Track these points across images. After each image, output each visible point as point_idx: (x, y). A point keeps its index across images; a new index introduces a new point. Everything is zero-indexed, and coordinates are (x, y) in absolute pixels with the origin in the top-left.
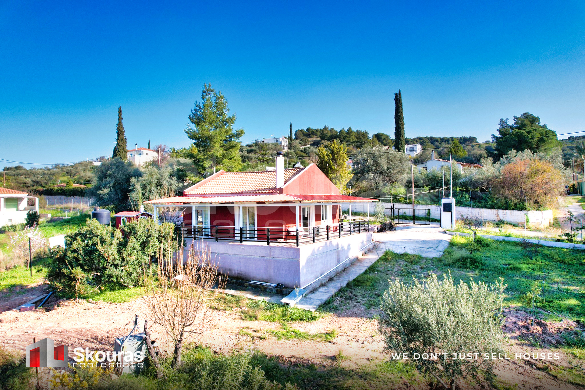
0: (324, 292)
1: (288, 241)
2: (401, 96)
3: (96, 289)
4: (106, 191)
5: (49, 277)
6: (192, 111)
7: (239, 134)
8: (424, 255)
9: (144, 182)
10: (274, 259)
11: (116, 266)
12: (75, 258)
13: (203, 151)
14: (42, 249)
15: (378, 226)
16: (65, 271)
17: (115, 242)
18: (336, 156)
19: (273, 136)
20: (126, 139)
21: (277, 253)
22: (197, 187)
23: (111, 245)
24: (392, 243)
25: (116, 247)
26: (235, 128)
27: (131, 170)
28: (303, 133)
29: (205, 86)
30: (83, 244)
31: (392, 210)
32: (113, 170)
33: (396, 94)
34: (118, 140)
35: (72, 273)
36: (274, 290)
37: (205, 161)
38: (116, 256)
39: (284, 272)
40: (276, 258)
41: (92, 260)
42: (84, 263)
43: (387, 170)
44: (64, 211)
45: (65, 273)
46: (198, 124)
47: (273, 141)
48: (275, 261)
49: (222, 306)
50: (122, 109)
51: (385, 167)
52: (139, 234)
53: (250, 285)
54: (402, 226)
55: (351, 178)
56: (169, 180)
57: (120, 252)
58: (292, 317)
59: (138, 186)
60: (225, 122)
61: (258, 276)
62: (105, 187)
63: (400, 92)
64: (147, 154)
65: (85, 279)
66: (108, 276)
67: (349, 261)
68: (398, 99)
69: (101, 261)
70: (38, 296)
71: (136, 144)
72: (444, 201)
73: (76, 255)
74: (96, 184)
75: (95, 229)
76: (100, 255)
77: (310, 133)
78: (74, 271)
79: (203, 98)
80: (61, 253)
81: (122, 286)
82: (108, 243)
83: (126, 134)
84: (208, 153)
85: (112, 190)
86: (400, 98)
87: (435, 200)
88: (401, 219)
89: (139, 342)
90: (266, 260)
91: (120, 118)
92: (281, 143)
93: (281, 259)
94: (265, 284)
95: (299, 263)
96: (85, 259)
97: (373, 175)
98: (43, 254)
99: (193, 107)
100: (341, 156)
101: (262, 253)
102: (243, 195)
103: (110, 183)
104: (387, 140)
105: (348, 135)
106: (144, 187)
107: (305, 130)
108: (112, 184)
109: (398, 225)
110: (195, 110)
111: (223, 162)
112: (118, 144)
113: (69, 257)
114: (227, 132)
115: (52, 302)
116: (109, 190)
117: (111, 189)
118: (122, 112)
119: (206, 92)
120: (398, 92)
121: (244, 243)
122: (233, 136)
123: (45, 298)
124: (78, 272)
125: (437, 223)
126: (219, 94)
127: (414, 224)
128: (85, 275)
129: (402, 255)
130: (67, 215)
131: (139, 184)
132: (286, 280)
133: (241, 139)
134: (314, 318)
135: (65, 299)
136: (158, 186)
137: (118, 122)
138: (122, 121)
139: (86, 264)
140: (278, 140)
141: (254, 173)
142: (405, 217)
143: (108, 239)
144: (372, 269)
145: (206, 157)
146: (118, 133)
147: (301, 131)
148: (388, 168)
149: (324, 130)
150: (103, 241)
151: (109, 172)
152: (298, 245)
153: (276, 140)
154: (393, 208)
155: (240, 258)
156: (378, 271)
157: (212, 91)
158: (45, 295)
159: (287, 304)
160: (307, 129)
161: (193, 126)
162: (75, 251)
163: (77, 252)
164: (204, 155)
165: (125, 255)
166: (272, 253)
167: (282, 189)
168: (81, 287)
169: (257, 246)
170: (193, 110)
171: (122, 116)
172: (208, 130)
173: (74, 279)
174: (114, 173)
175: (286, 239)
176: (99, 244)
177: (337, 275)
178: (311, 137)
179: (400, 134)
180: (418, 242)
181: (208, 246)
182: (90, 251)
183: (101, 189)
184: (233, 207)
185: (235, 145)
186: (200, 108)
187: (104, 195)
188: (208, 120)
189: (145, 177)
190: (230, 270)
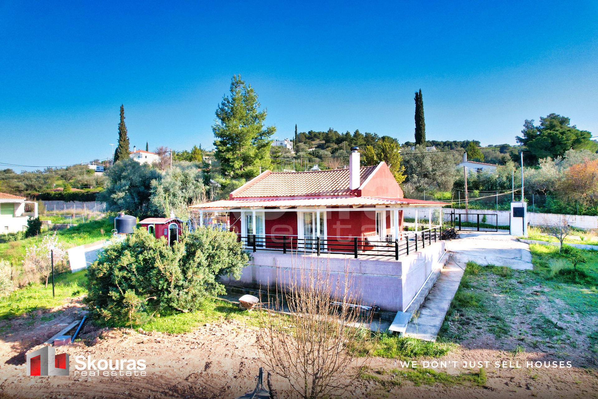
0: (428, 316)
2: (421, 95)
4: (122, 194)
6: (219, 105)
7: (270, 132)
10: (365, 275)
11: (179, 288)
12: (124, 277)
13: (232, 150)
16: (113, 294)
17: (177, 257)
18: (388, 155)
20: (128, 139)
22: (246, 189)
23: (172, 261)
24: (467, 253)
26: (265, 125)
30: (136, 261)
32: (129, 171)
33: (417, 94)
34: (120, 140)
35: (124, 298)
37: (236, 162)
38: (180, 275)
39: (379, 292)
40: (368, 275)
41: (147, 280)
42: (137, 284)
43: (432, 171)
44: (66, 218)
45: (114, 298)
46: (228, 119)
47: (278, 144)
48: (367, 278)
50: (124, 108)
51: (430, 169)
54: (465, 233)
56: (195, 182)
59: (161, 190)
62: (120, 191)
63: (420, 91)
64: (146, 157)
65: (139, 305)
66: (167, 301)
67: (435, 276)
68: (418, 99)
69: (161, 282)
70: (69, 323)
71: (135, 147)
72: (514, 205)
73: (125, 273)
74: (109, 187)
76: (159, 273)
77: (312, 136)
78: (126, 295)
80: (106, 272)
81: (176, 311)
82: (169, 258)
83: (129, 135)
84: (238, 152)
85: (128, 194)
86: (421, 98)
88: (463, 226)
91: (122, 117)
92: (286, 145)
93: (375, 275)
94: (353, 306)
95: (400, 281)
96: (138, 279)
99: (221, 101)
103: (125, 185)
106: (167, 190)
107: (307, 133)
108: (127, 187)
109: (460, 233)
110: (223, 104)
111: (255, 162)
113: (118, 276)
114: (258, 129)
116: (124, 193)
117: (126, 193)
118: (125, 111)
119: (234, 85)
120: (418, 92)
121: (322, 255)
122: (263, 134)
123: (78, 325)
124: (130, 295)
125: (506, 230)
126: (249, 87)
127: (478, 230)
128: (140, 300)
129: (487, 267)
131: (162, 186)
133: (273, 137)
136: (182, 189)
137: (119, 122)
138: (124, 120)
139: (140, 286)
140: (283, 142)
143: (168, 254)
144: (464, 285)
145: (235, 156)
146: (120, 134)
147: (304, 133)
149: (329, 133)
150: (162, 256)
151: (124, 174)
152: (397, 259)
153: (280, 142)
154: (454, 213)
156: (473, 287)
157: (243, 83)
158: (77, 322)
162: (123, 269)
163: (128, 271)
164: (233, 155)
165: (190, 274)
166: (362, 268)
167: (360, 191)
170: (220, 104)
171: (125, 115)
172: (237, 126)
173: (125, 305)
174: (129, 175)
176: (158, 260)
177: (429, 293)
178: (314, 140)
180: (501, 251)
181: (274, 259)
183: (115, 193)
185: (267, 144)
186: (228, 102)
187: (118, 200)
188: (238, 116)
189: (167, 180)
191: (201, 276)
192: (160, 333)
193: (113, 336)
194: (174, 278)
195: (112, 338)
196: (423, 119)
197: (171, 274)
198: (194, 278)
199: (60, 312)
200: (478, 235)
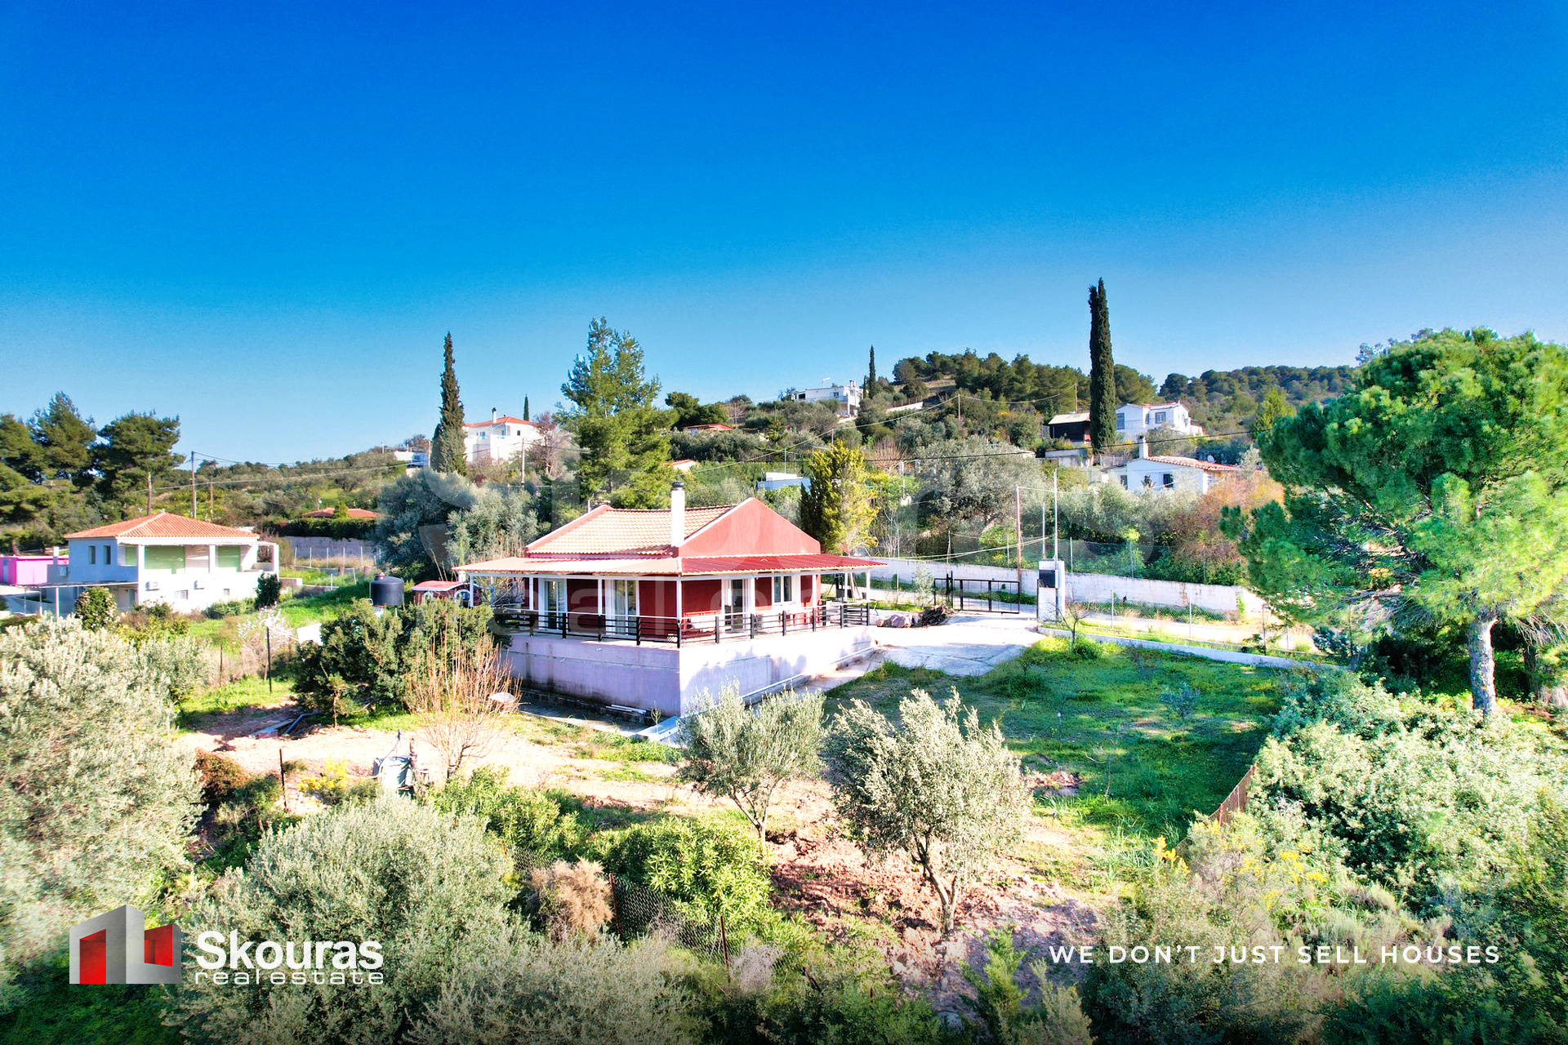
2: (1104, 293)
3: (364, 709)
4: (404, 536)
5: (296, 689)
6: (569, 375)
8: (951, 671)
9: (474, 522)
10: (644, 668)
11: (391, 673)
12: (333, 659)
13: (593, 455)
14: (287, 650)
15: (916, 614)
16: (318, 678)
17: (391, 635)
19: (827, 382)
20: (462, 406)
22: (549, 541)
23: (383, 640)
24: (912, 648)
25: (393, 643)
27: (450, 496)
28: (917, 368)
29: (594, 324)
30: (345, 639)
32: (418, 495)
33: (1093, 290)
34: (444, 410)
35: (328, 682)
38: (393, 657)
39: (657, 691)
40: (647, 668)
41: (356, 662)
42: (345, 667)
44: (329, 573)
45: (319, 683)
46: (580, 400)
47: (827, 395)
48: (645, 671)
49: (552, 737)
50: (452, 339)
52: (428, 624)
53: (608, 711)
57: (398, 650)
58: (645, 756)
60: (637, 396)
61: (622, 698)
62: (402, 529)
63: (1101, 283)
64: (519, 433)
65: (346, 692)
66: (381, 689)
68: (1097, 302)
69: (370, 665)
70: (282, 721)
71: (494, 410)
72: (1045, 565)
73: (334, 655)
74: (388, 518)
75: (363, 615)
76: (369, 656)
77: (934, 366)
78: (330, 678)
79: (591, 348)
80: (314, 652)
82: (380, 637)
84: (602, 460)
85: (417, 535)
86: (1102, 300)
89: (404, 764)
90: (633, 670)
91: (449, 360)
92: (845, 399)
93: (654, 668)
94: (630, 709)
95: (678, 675)
96: (346, 661)
98: (287, 658)
99: (572, 367)
101: (628, 658)
103: (411, 521)
107: (924, 358)
109: (958, 614)
110: (576, 373)
112: (444, 419)
113: (325, 658)
115: (302, 728)
116: (410, 535)
118: (455, 347)
119: (597, 335)
120: (1096, 285)
123: (293, 722)
124: (338, 682)
126: (625, 338)
128: (347, 686)
129: (912, 670)
130: (333, 582)
135: (319, 725)
137: (443, 370)
139: (348, 670)
140: (839, 390)
143: (380, 631)
145: (597, 468)
146: (444, 395)
147: (912, 361)
148: (985, 489)
149: (965, 362)
150: (373, 634)
153: (833, 390)
155: (596, 667)
157: (610, 333)
158: (292, 719)
159: (646, 738)
160: (929, 356)
161: (571, 406)
162: (333, 649)
163: (337, 651)
168: (343, 705)
169: (621, 647)
170: (571, 373)
173: (330, 691)
176: (367, 639)
178: (936, 378)
182: (355, 650)
186: (585, 369)
187: (400, 546)
190: (581, 687)
191: (419, 660)
192: (378, 730)
193: (323, 733)
194: (385, 660)
195: (321, 734)
197: (380, 655)
198: (409, 662)
199: (274, 710)
200: (983, 618)
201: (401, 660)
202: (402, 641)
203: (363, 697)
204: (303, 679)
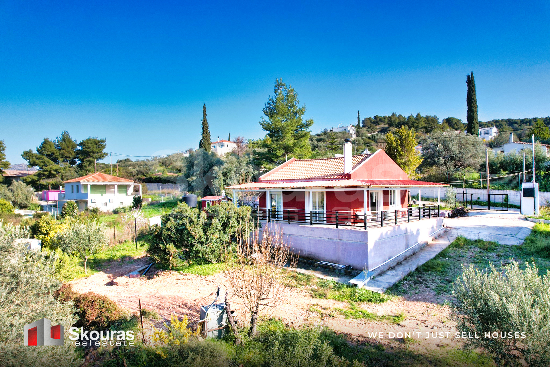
0: (392, 275)
1: (356, 225)
2: (473, 78)
3: (186, 263)
4: (194, 178)
5: (149, 251)
6: (265, 105)
7: (308, 124)
8: (501, 242)
9: (225, 170)
10: (343, 241)
11: (202, 243)
12: (169, 235)
13: (276, 141)
14: (144, 228)
15: (448, 211)
16: (161, 246)
17: (201, 222)
18: (404, 142)
19: (341, 125)
20: (210, 132)
21: (345, 237)
22: (270, 174)
23: (197, 224)
24: (465, 229)
25: (202, 227)
26: (304, 118)
27: (213, 160)
28: (371, 121)
29: (277, 81)
30: (175, 224)
31: (465, 195)
32: (199, 160)
33: (468, 77)
34: (203, 134)
35: (167, 248)
36: (342, 271)
37: (278, 151)
38: (202, 235)
39: (352, 255)
40: (344, 241)
41: (182, 237)
42: (176, 240)
43: (459, 154)
44: (161, 196)
45: (162, 248)
46: (271, 116)
47: (341, 130)
48: (343, 243)
49: (294, 283)
50: (206, 106)
51: (457, 152)
52: (221, 215)
53: (319, 265)
54: (476, 211)
55: (421, 163)
56: (246, 168)
57: (205, 232)
58: (360, 298)
59: (220, 174)
60: (295, 114)
61: (327, 257)
62: (193, 175)
63: (472, 73)
64: (228, 146)
65: (177, 254)
66: (195, 252)
67: (418, 246)
68: (470, 81)
69: (190, 239)
70: (142, 266)
71: (219, 137)
72: (525, 185)
73: (169, 233)
74: (186, 173)
75: (185, 211)
76: (189, 233)
77: (377, 120)
78: (168, 246)
79: (275, 92)
80: (158, 231)
81: (207, 262)
82: (195, 223)
83: (210, 129)
84: (281, 142)
85: (199, 177)
86: (473, 80)
87: (515, 185)
88: (474, 204)
89: (221, 311)
90: (334, 243)
91: (205, 114)
92: (349, 131)
93: (349, 241)
94: (334, 265)
95: (367, 246)
96: (176, 236)
97: (444, 160)
98: (145, 231)
99: (267, 101)
100: (410, 141)
101: (332, 235)
102: (312, 180)
103: (196, 171)
104: (458, 124)
105: (416, 121)
106: (225, 175)
107: (373, 117)
108: (198, 173)
109: (472, 211)
110: (269, 104)
111: (295, 150)
112: (203, 137)
113: (164, 234)
114: (297, 122)
115: (152, 272)
116: (196, 177)
117: (197, 177)
118: (207, 110)
119: (278, 86)
120: (470, 74)
121: (314, 226)
122: (303, 126)
123: (147, 267)
124: (171, 247)
125: (516, 209)
126: (290, 88)
127: (489, 209)
128: (177, 251)
129: (476, 241)
130: (163, 199)
131: (221, 172)
132: (355, 262)
133: (310, 128)
134: (382, 301)
135: (162, 270)
136: (237, 173)
137: (203, 118)
138: (207, 117)
139: (177, 241)
140: (346, 128)
141: (323, 159)
142: (478, 203)
143: (195, 220)
144: (443, 254)
145: (279, 146)
146: (203, 128)
147: (369, 118)
148: (460, 153)
149: (392, 117)
150: (191, 222)
151: (196, 162)
152: (365, 229)
153: (344, 128)
154: (466, 193)
155: (310, 239)
156: (449, 257)
157: (284, 85)
158: (147, 266)
159: (355, 285)
160: (375, 117)
161: (267, 119)
162: (168, 229)
163: (171, 231)
164: (277, 145)
165: (209, 233)
166: (340, 236)
167: (350, 174)
168: (175, 261)
169: (326, 229)
170: (267, 104)
171: (207, 113)
172: (280, 121)
173: (168, 253)
174: (200, 163)
175: (354, 223)
176: (188, 224)
177: (405, 259)
178: (379, 124)
179: (473, 118)
180: (493, 228)
181: (281, 227)
182: (181, 230)
183: (189, 177)
184: (304, 192)
185: (305, 134)
186: (273, 102)
187: (192, 182)
188: (281, 112)
189: (226, 166)
190: (301, 250)
191: (217, 236)
192: (193, 275)
193: (164, 275)
194: (198, 236)
195: (163, 276)
196: (475, 101)
197: (195, 233)
198: (212, 237)
199: (138, 260)
200: (486, 214)
201: (207, 236)
202: (207, 226)
203: (186, 256)
204: (153, 245)
